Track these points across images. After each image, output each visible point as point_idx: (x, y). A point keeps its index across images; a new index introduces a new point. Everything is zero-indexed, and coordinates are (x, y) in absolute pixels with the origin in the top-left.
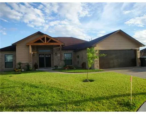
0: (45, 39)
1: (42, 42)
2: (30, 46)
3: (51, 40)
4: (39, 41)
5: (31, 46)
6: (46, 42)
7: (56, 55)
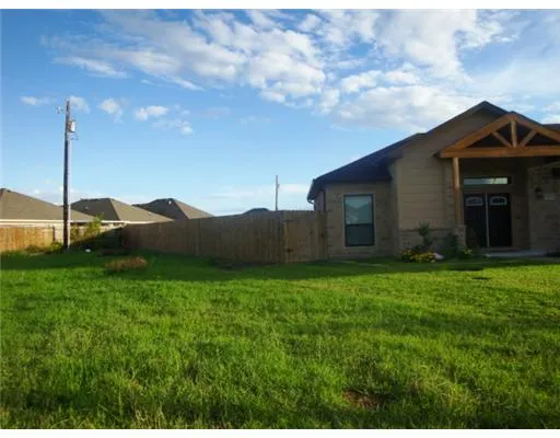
0: (513, 131)
1: (501, 145)
2: (456, 161)
3: (538, 134)
4: (489, 141)
5: (460, 160)
6: (515, 144)
7: (540, 197)
